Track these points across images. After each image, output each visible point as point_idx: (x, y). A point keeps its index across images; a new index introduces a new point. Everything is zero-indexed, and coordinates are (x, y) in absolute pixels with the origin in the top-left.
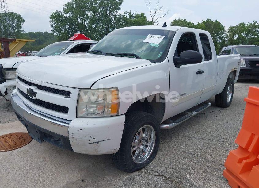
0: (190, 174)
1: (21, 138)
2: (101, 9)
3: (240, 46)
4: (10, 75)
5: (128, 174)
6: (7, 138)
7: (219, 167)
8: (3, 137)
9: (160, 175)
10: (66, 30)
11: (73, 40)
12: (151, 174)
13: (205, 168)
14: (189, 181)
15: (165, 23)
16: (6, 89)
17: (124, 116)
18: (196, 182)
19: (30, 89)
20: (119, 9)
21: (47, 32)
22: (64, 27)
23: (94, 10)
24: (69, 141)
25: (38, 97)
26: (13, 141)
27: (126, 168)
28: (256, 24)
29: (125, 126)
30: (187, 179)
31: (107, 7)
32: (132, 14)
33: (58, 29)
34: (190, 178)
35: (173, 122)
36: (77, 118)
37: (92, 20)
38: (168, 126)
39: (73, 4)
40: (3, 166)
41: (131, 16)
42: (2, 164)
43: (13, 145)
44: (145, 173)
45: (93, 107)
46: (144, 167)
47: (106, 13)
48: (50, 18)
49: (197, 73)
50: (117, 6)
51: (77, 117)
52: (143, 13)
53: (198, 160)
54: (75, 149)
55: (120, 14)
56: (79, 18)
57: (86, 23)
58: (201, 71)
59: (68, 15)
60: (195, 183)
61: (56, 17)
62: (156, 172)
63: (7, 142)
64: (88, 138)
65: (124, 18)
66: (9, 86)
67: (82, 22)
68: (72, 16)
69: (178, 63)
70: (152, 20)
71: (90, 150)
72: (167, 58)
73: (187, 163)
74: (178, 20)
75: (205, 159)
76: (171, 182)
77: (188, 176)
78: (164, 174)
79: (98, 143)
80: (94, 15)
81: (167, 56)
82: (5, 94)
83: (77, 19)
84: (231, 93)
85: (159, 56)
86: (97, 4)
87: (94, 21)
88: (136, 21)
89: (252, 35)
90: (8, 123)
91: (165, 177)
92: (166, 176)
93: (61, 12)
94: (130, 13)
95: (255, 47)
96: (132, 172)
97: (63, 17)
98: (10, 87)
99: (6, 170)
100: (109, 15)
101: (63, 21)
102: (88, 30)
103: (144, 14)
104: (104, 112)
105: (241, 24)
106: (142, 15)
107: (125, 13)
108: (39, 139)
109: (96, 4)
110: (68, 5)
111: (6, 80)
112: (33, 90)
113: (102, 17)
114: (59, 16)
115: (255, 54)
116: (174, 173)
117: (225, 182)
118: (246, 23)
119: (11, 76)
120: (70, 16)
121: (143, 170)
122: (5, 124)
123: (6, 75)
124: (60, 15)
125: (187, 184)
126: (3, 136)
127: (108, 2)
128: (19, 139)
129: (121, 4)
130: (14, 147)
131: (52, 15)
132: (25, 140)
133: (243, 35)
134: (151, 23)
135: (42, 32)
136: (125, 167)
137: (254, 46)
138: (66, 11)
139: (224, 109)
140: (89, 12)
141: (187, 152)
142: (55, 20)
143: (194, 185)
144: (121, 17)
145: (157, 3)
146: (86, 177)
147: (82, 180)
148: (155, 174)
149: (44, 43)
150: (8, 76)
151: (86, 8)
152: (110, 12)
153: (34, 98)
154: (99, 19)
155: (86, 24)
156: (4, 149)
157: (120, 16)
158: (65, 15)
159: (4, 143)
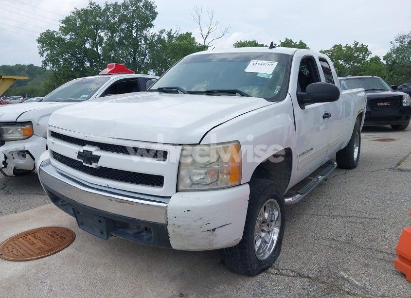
0: (344, 270)
1: (54, 235)
2: (123, 27)
3: (349, 77)
4: (12, 133)
5: (251, 279)
6: (30, 237)
7: (380, 256)
8: (23, 236)
9: (300, 275)
10: (65, 60)
11: (107, 73)
12: (286, 275)
13: (362, 259)
14: (347, 280)
15: (272, 43)
16: (6, 158)
17: (248, 186)
18: (358, 281)
19: (84, 150)
20: (151, 26)
21: (32, 65)
22: (62, 56)
23: (112, 29)
24: (167, 230)
25: (102, 163)
26: (44, 242)
27: (249, 269)
28: (358, 46)
29: (249, 201)
30: (343, 278)
31: (133, 24)
32: (172, 34)
33: (52, 59)
34: (347, 276)
35: (298, 193)
36: (178, 193)
37: (109, 45)
38: (290, 199)
39: (75, 20)
40: (42, 283)
41: (170, 37)
42: (40, 281)
43: (47, 248)
44: (276, 274)
45: (200, 174)
46: (270, 266)
47: (132, 32)
48: (39, 41)
49: (324, 117)
50: (148, 21)
51: (177, 191)
52: (190, 32)
53: (347, 249)
54: (176, 243)
55: (153, 34)
56: (86, 41)
57: (99, 48)
58: (327, 114)
59: (68, 37)
60: (357, 283)
61: (47, 40)
62: (291, 271)
63: (33, 244)
64: (201, 223)
65: (160, 40)
66: (10, 151)
67: (93, 48)
68: (76, 38)
69: (302, 101)
70: (205, 43)
71: (201, 243)
72: (288, 94)
73: (332, 254)
74: (244, 42)
75: (356, 245)
76: (321, 285)
77: (342, 273)
78: (305, 272)
79: (214, 230)
80: (112, 37)
81: (287, 92)
82: (3, 166)
83: (84, 43)
84: (357, 146)
85: (276, 92)
86: (116, 19)
87: (112, 45)
88: (179, 45)
89: (354, 63)
90: (16, 213)
91: (309, 277)
92: (310, 275)
93: (55, 32)
94: (169, 33)
95: (372, 78)
96: (256, 275)
97: (60, 40)
98: (12, 153)
99: (50, 290)
100: (135, 36)
101: (60, 47)
102: (102, 60)
103: (191, 34)
104: (217, 180)
105: (336, 46)
106: (189, 34)
107: (162, 32)
108: (102, 233)
109: (114, 19)
110: (67, 21)
111: (4, 142)
112: (92, 152)
113: (124, 39)
114: (53, 38)
115: (373, 89)
116: (321, 271)
117: (400, 276)
118: (344, 45)
119: (13, 135)
120: (71, 38)
121: (270, 269)
122: (11, 216)
123: (4, 133)
124: (56, 36)
125: (346, 286)
126: (21, 234)
127: (133, 15)
128: (53, 237)
129: (154, 19)
130: (49, 251)
131: (42, 37)
132: (63, 238)
133: (341, 62)
134: (204, 48)
135: (24, 66)
136: (248, 267)
137: (371, 76)
138: (65, 30)
139: (350, 171)
140: (103, 32)
141: (325, 238)
142: (47, 45)
143: (357, 286)
144: (156, 39)
145: (211, 17)
146: (185, 290)
147: (182, 294)
148: (291, 274)
149: (29, 83)
150: (7, 136)
151: (98, 26)
152: (137, 31)
153: (94, 165)
154: (120, 43)
155: (99, 51)
156: (33, 256)
157: (153, 36)
158: (63, 37)
159: (29, 246)
